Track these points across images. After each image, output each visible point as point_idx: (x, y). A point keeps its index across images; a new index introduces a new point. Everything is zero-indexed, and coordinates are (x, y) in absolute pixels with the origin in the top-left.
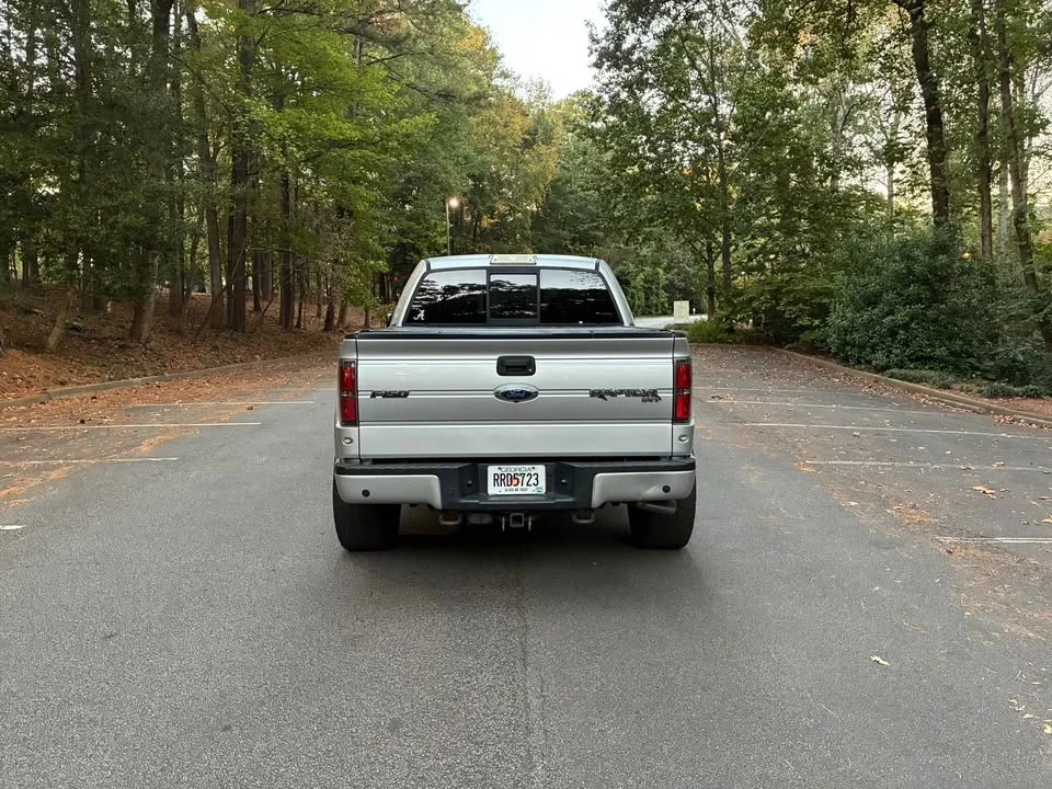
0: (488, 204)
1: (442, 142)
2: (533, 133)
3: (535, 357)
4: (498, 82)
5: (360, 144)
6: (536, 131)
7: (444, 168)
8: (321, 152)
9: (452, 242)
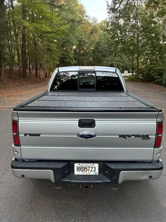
0: (82, 48)
1: (72, 32)
2: (93, 30)
3: (95, 120)
4: (85, 18)
5: (51, 33)
6: (94, 30)
7: (72, 39)
8: (42, 35)
9: (74, 56)
